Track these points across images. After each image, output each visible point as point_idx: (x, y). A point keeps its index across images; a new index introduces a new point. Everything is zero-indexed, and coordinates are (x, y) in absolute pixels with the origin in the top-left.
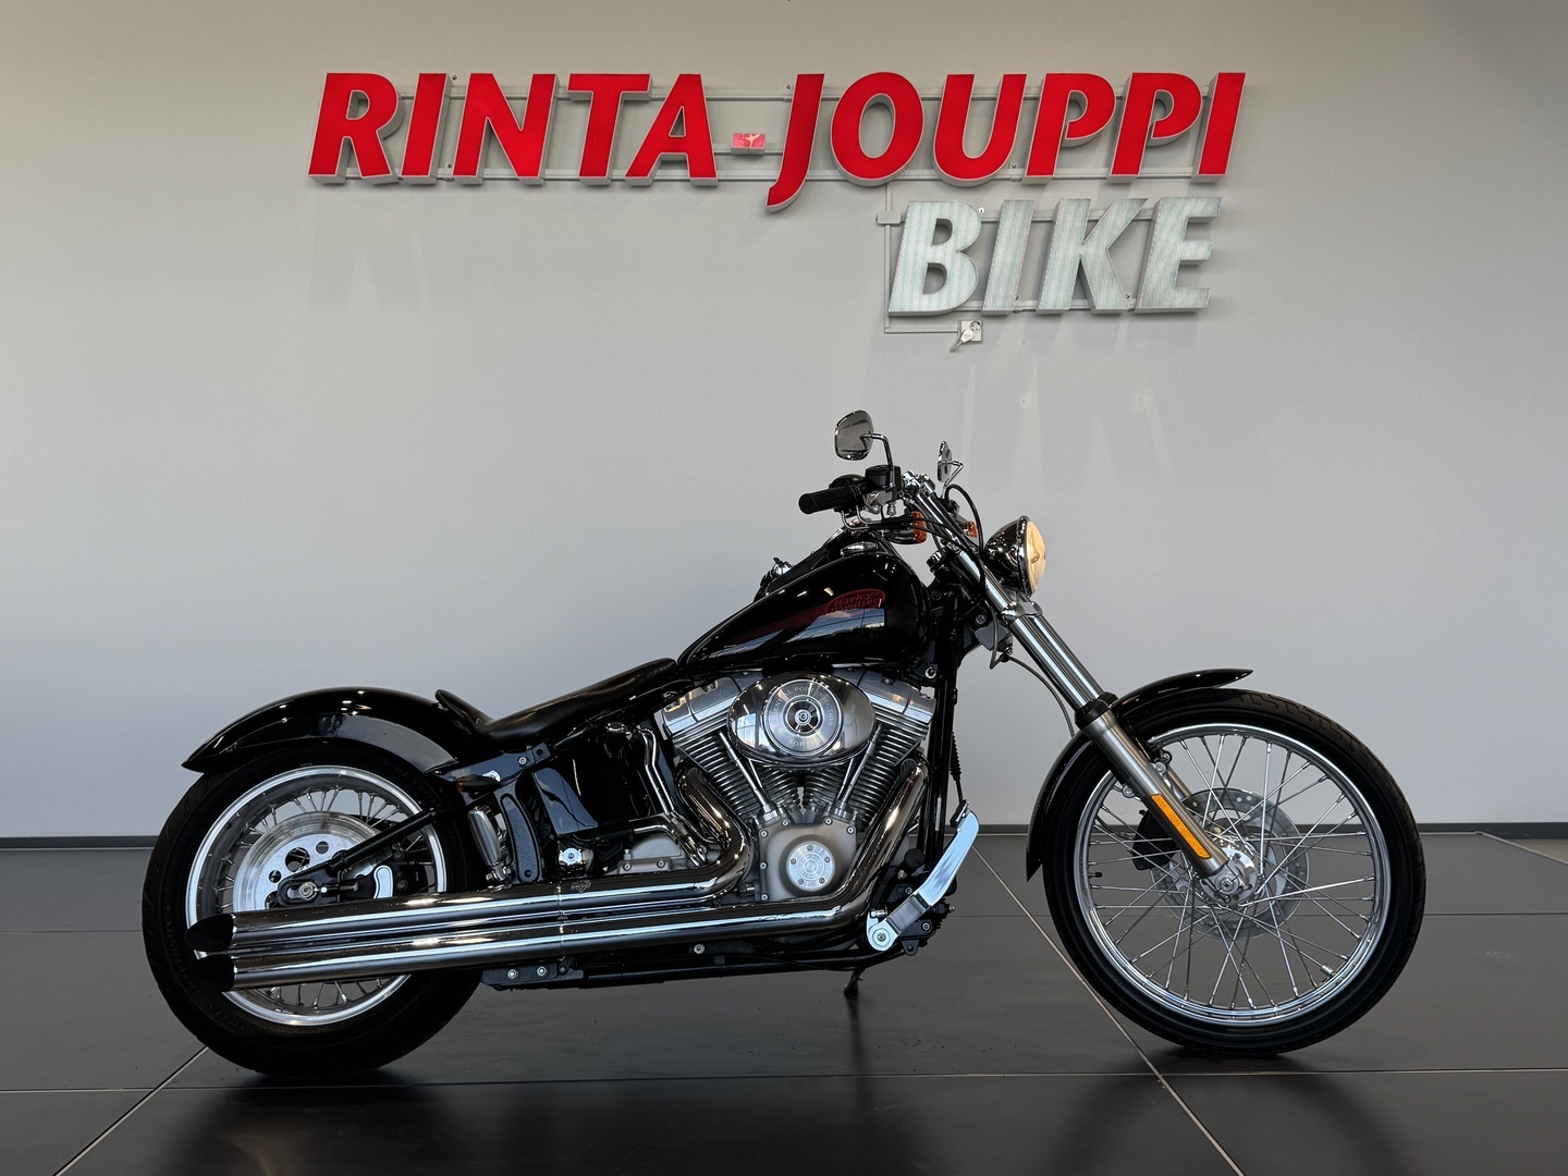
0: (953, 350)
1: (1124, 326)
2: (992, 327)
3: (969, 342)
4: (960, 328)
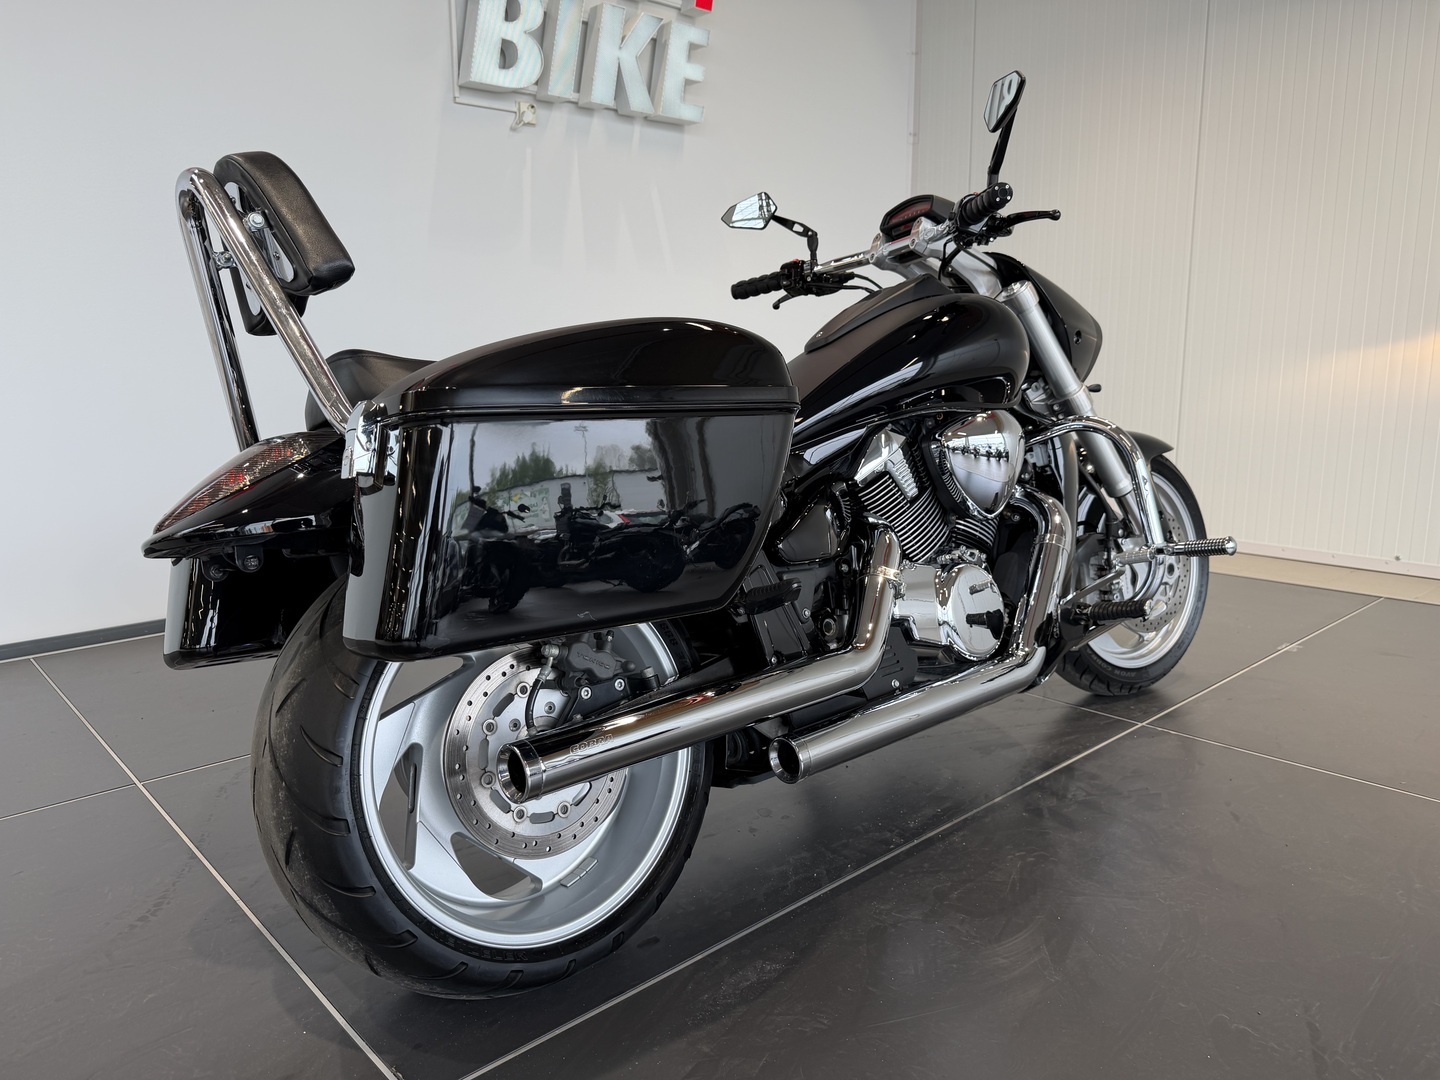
0: (513, 129)
1: (638, 129)
2: (542, 112)
3: (529, 124)
4: (519, 109)
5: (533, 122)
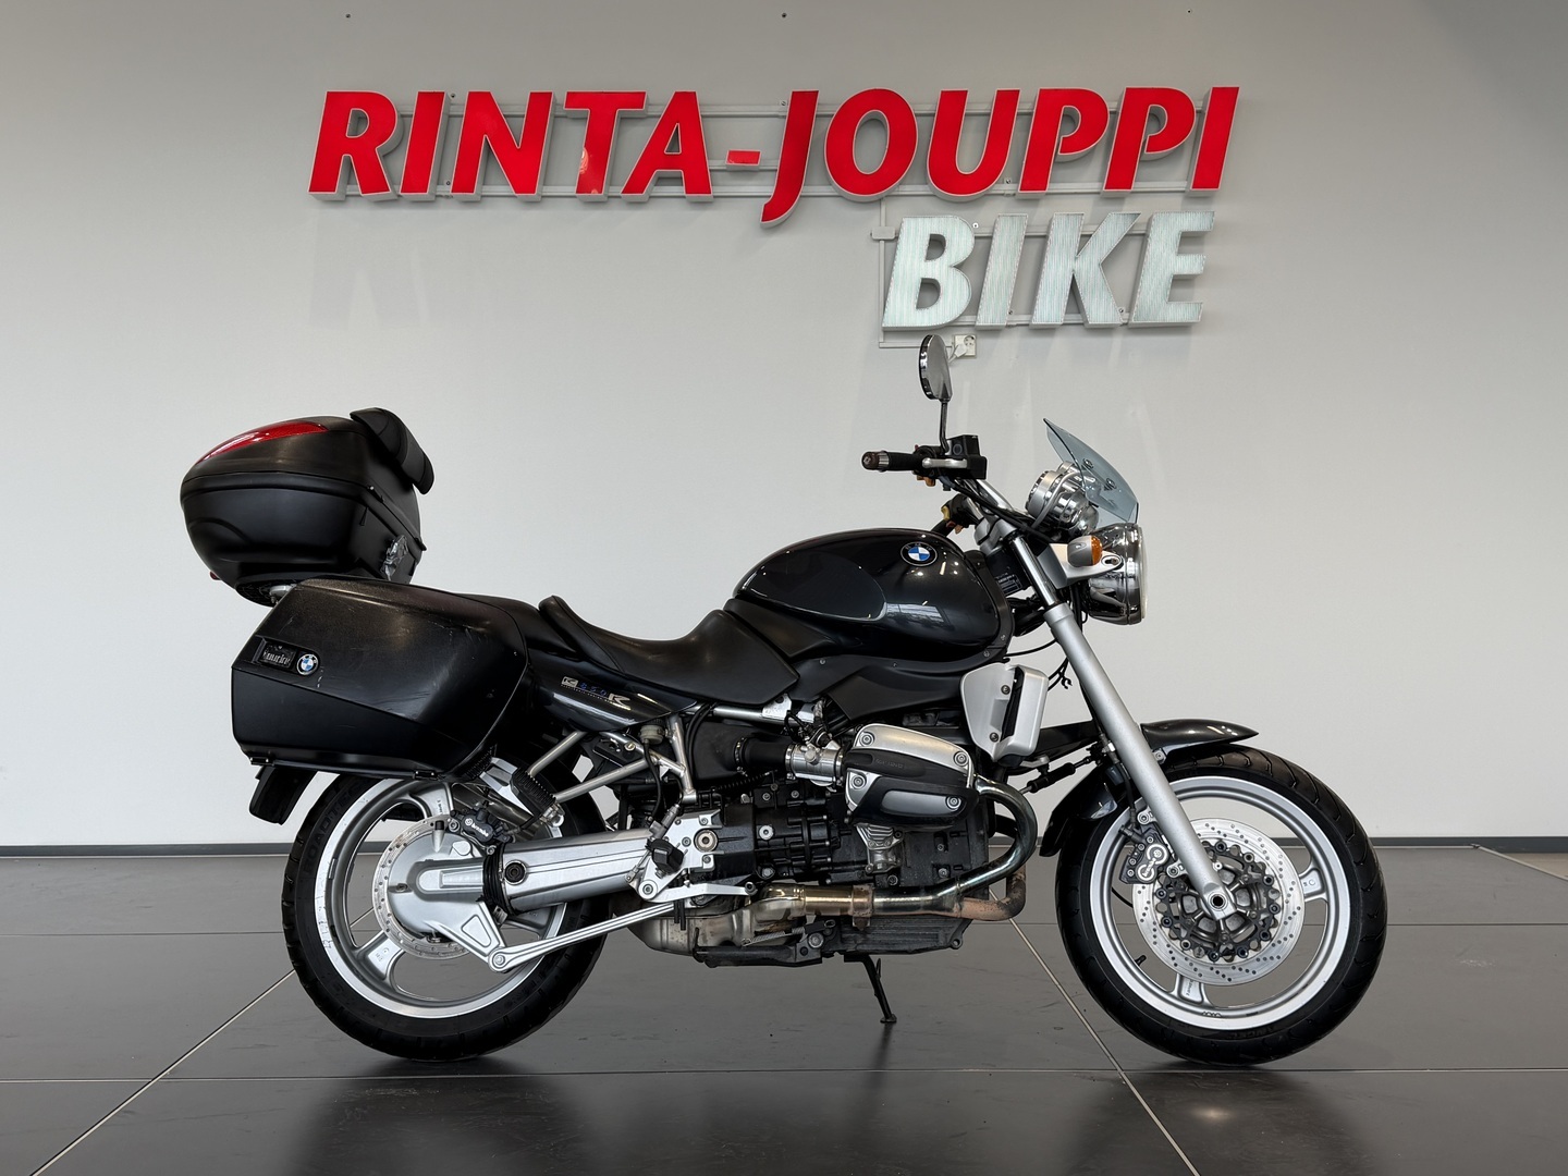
1: (1117, 341)
2: (987, 343)
3: (963, 357)
4: (954, 343)
5: (972, 353)
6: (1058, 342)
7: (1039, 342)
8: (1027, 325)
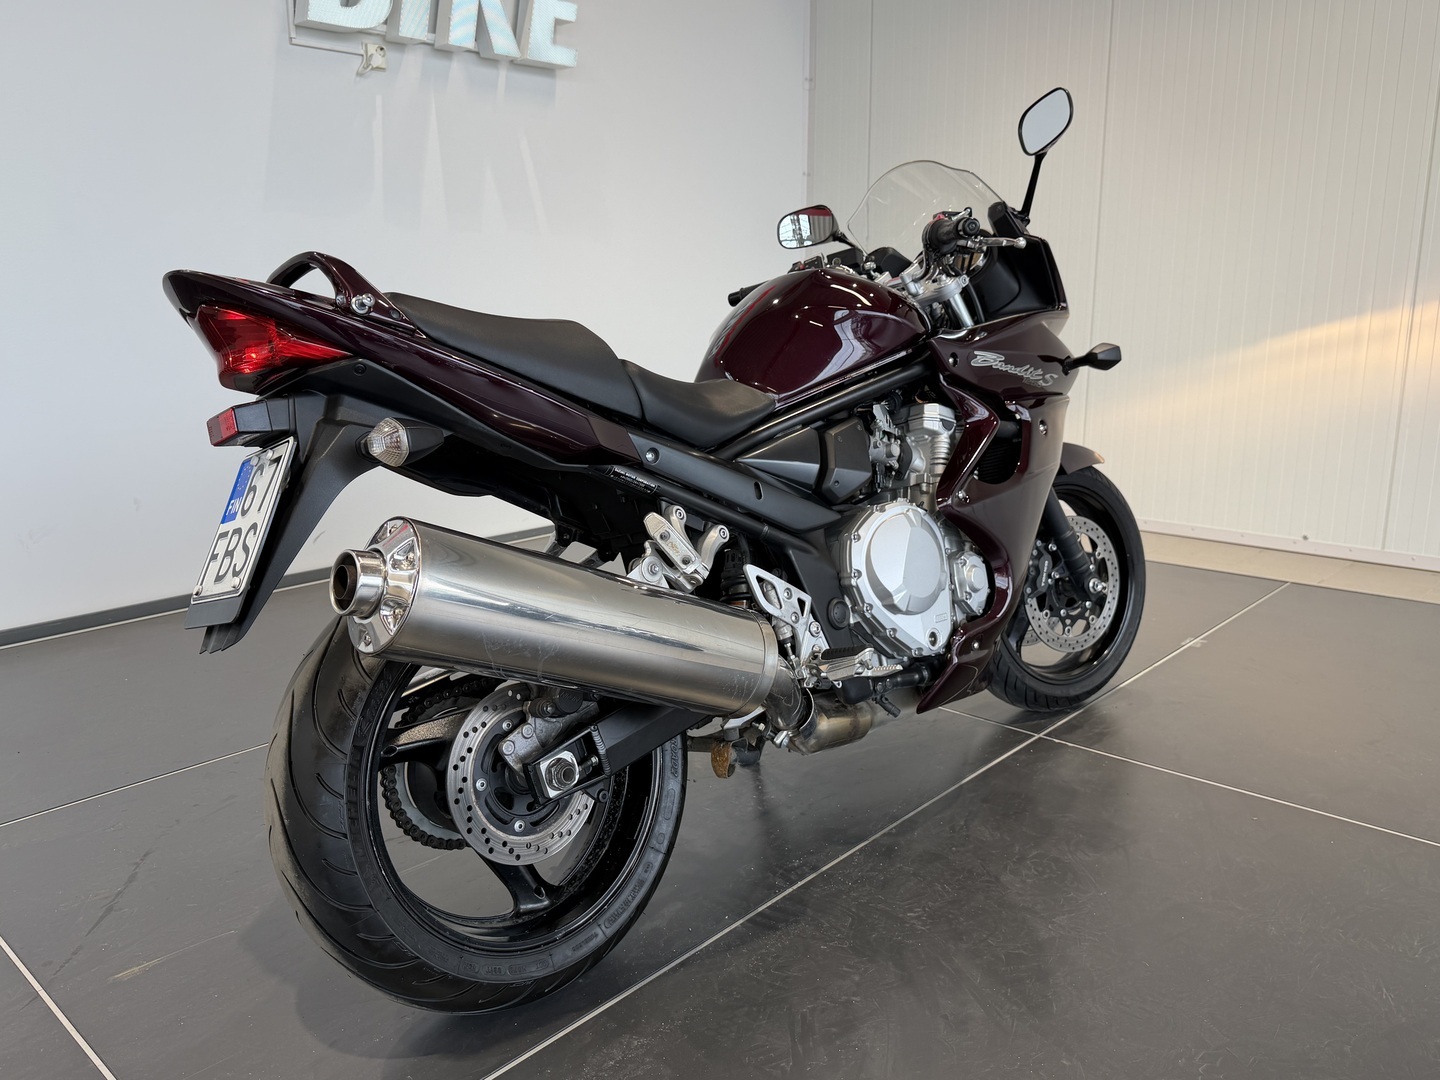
0: (359, 74)
1: (503, 74)
2: (392, 54)
3: (378, 68)
4: (366, 52)
5: (383, 66)
6: (457, 68)
7: (438, 63)
8: (432, 45)
